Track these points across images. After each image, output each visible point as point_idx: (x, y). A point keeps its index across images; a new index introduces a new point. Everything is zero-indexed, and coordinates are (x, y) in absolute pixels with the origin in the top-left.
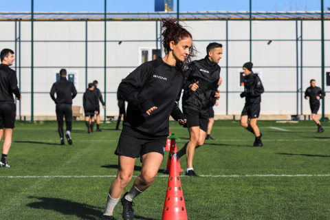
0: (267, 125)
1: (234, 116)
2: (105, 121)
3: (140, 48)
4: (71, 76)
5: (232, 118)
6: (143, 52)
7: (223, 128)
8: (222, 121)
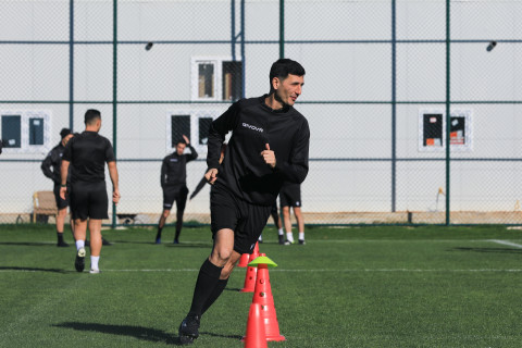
0: (486, 236)
1: (410, 214)
2: (113, 225)
3: (194, 59)
4: (37, 123)
5: (405, 219)
6: (201, 67)
7: (385, 241)
8: (383, 225)
